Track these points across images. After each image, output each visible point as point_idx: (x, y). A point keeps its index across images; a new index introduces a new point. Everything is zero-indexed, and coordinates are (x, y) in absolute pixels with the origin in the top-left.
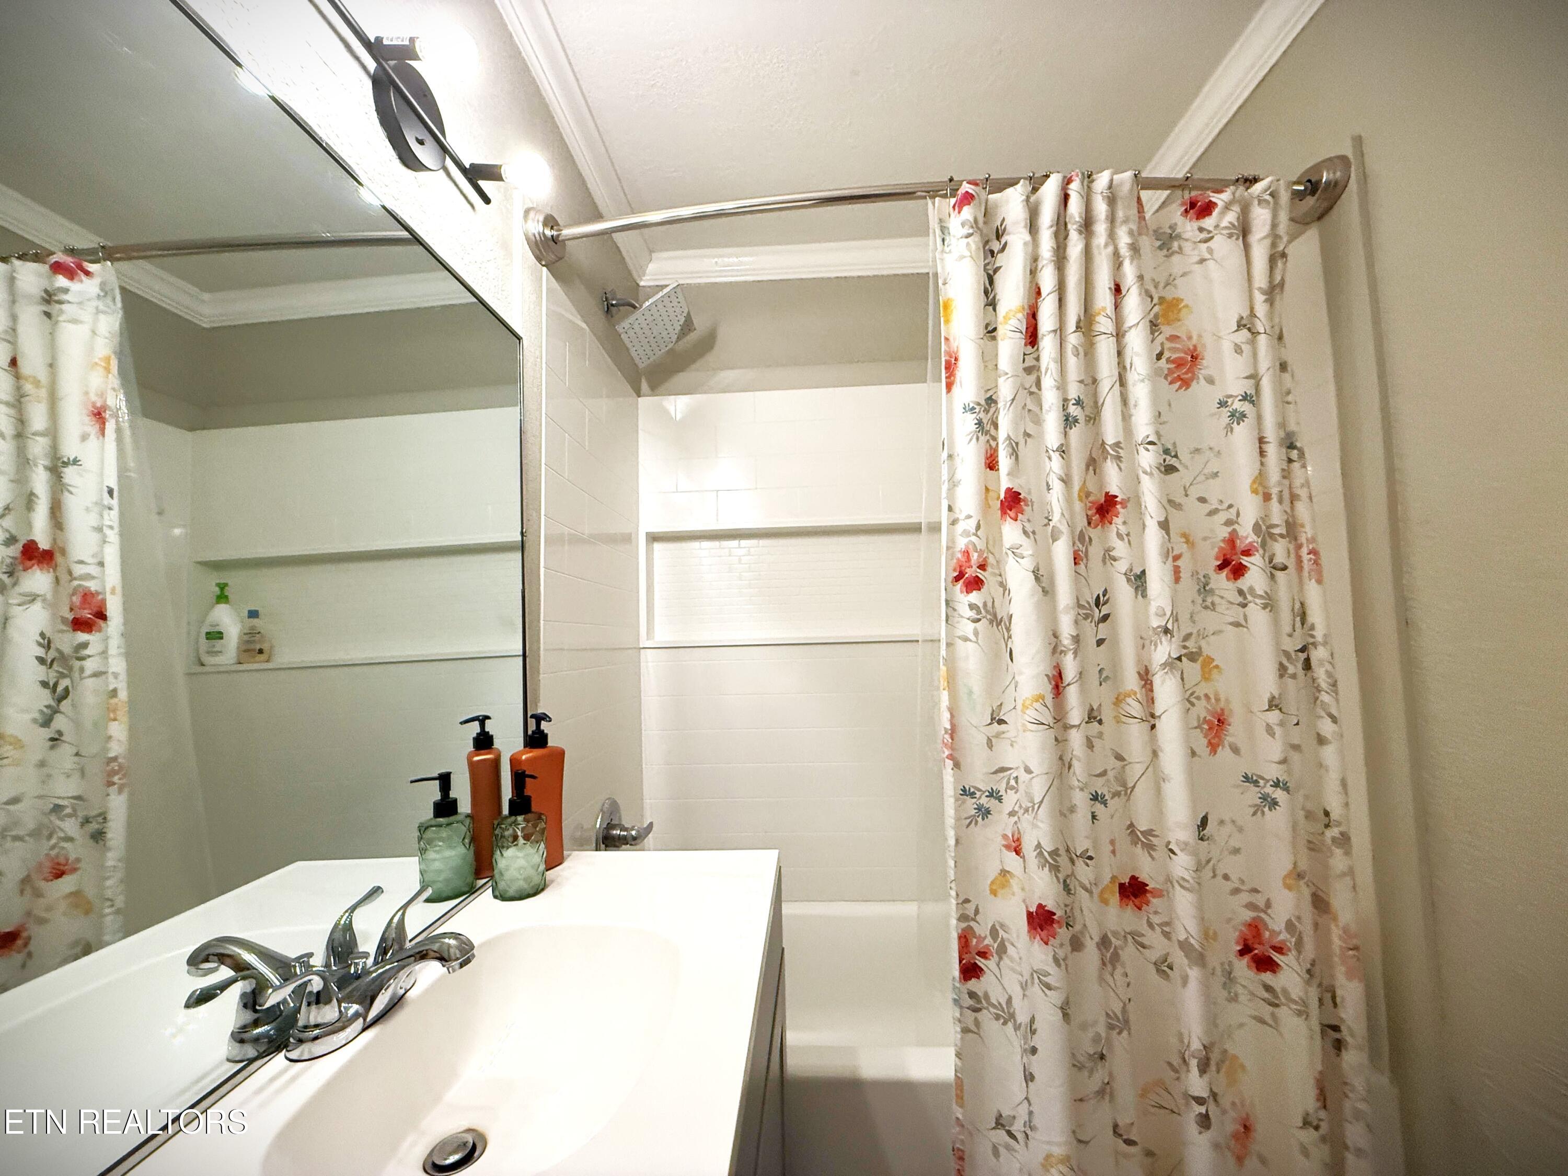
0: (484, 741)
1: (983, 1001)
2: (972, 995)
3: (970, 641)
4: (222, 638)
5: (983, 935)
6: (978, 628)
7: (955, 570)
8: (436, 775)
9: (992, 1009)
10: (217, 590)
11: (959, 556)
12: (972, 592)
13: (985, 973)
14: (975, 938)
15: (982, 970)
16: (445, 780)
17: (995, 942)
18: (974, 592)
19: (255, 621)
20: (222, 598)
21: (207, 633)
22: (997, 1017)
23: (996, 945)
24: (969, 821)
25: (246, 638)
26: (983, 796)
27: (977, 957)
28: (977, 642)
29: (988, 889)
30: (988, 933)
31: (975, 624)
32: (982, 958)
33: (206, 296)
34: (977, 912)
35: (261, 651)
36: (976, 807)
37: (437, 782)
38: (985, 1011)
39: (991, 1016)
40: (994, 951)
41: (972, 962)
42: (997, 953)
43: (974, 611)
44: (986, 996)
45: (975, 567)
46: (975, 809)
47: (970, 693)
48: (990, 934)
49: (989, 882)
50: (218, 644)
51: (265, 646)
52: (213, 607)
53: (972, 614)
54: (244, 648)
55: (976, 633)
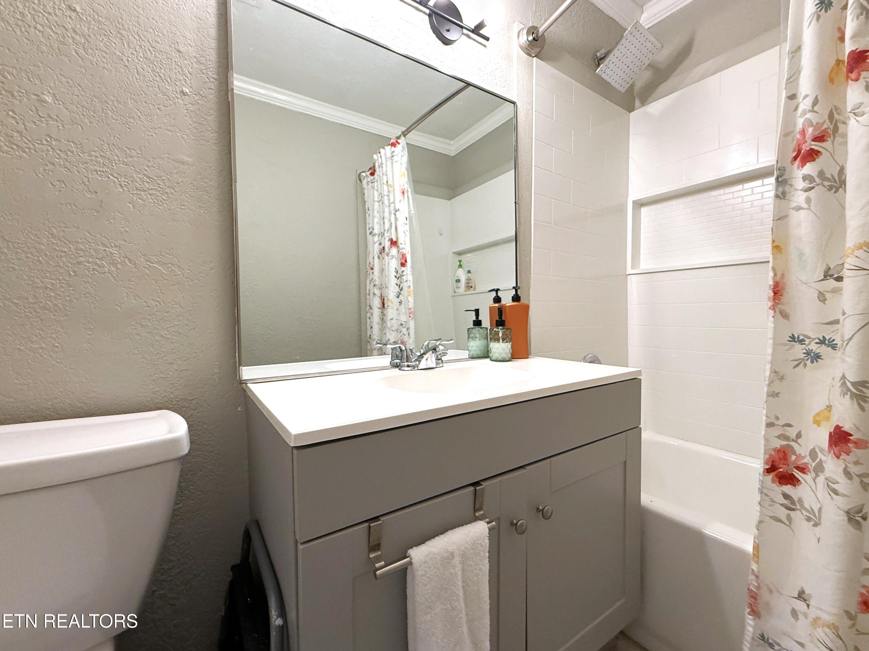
0: (497, 300)
1: (797, 504)
2: (786, 496)
3: (803, 209)
4: (460, 282)
5: (803, 455)
6: (810, 196)
7: (794, 151)
8: (474, 309)
9: (804, 512)
10: (459, 263)
11: (798, 136)
12: (805, 164)
13: (801, 483)
14: (795, 455)
15: (799, 481)
16: (477, 311)
17: (813, 462)
18: (808, 164)
19: (470, 275)
20: (460, 266)
21: (456, 280)
22: (809, 519)
23: (813, 464)
24: (797, 362)
25: (467, 281)
26: (813, 343)
27: (795, 470)
28: (809, 209)
29: (812, 418)
30: (808, 454)
31: (807, 193)
32: (800, 471)
33: (452, 142)
34: (799, 435)
35: (471, 287)
36: (805, 351)
37: (474, 312)
38: (798, 512)
39: (803, 517)
40: (811, 469)
41: (790, 472)
42: (814, 471)
43: (807, 181)
44: (800, 500)
45: (809, 141)
46: (804, 353)
47: (801, 255)
48: (810, 455)
49: (813, 414)
50: (459, 284)
51: (473, 285)
52: (457, 270)
53: (806, 185)
54: (467, 285)
55: (808, 201)
